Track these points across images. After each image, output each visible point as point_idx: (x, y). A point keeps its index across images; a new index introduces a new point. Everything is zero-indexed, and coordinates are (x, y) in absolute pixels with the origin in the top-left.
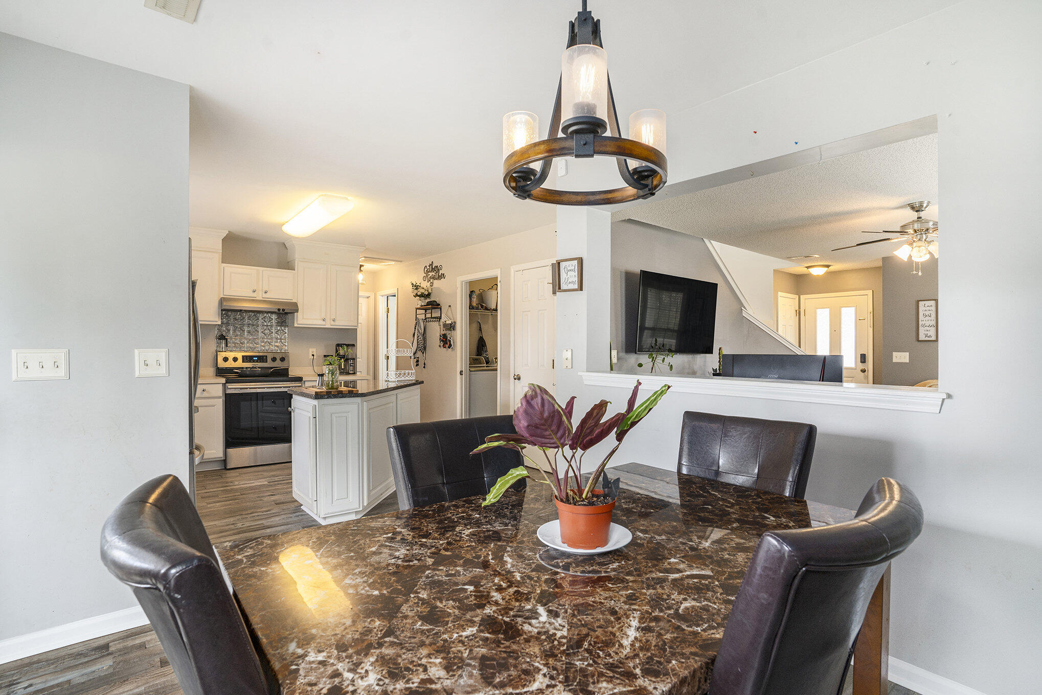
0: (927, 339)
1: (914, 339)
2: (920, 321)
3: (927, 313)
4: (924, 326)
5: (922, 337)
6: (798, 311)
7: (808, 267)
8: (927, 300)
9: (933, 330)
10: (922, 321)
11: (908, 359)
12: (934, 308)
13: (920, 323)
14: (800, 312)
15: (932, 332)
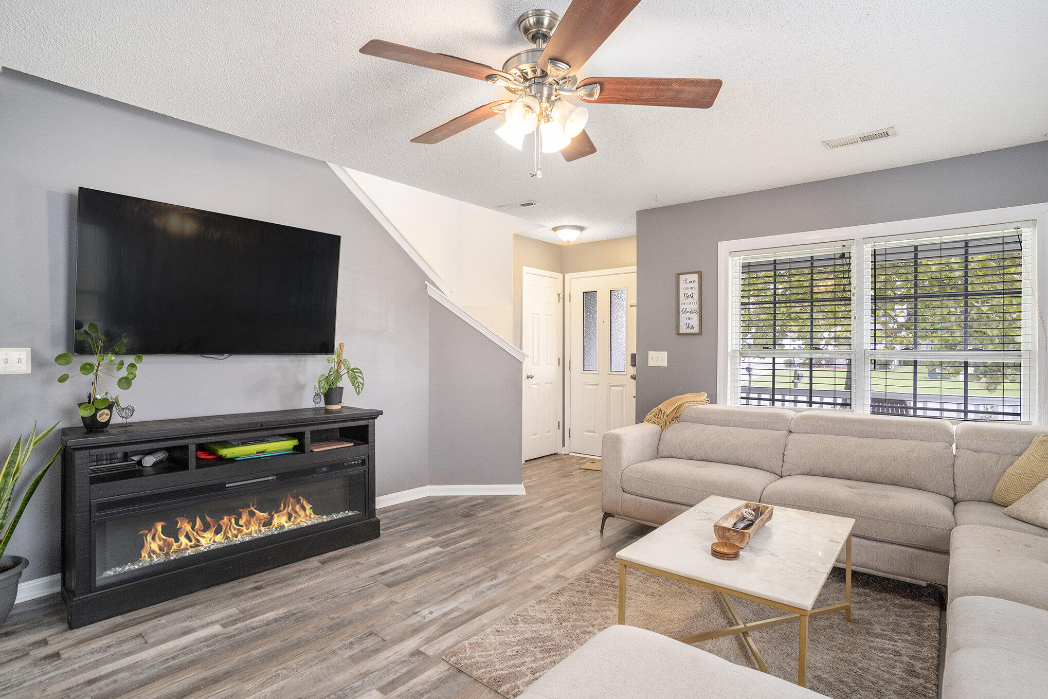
0: (689, 331)
1: (674, 333)
2: (680, 304)
3: (689, 292)
4: (685, 312)
5: (683, 329)
6: (561, 296)
7: (555, 229)
8: (688, 273)
9: (696, 317)
10: (682, 304)
11: (666, 363)
12: (696, 285)
13: (681, 307)
14: (564, 296)
15: (695, 322)
